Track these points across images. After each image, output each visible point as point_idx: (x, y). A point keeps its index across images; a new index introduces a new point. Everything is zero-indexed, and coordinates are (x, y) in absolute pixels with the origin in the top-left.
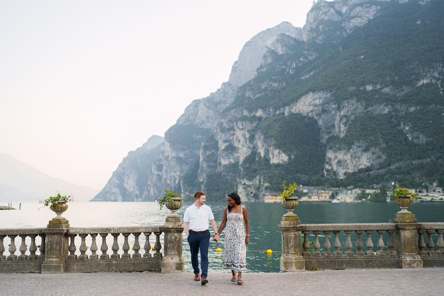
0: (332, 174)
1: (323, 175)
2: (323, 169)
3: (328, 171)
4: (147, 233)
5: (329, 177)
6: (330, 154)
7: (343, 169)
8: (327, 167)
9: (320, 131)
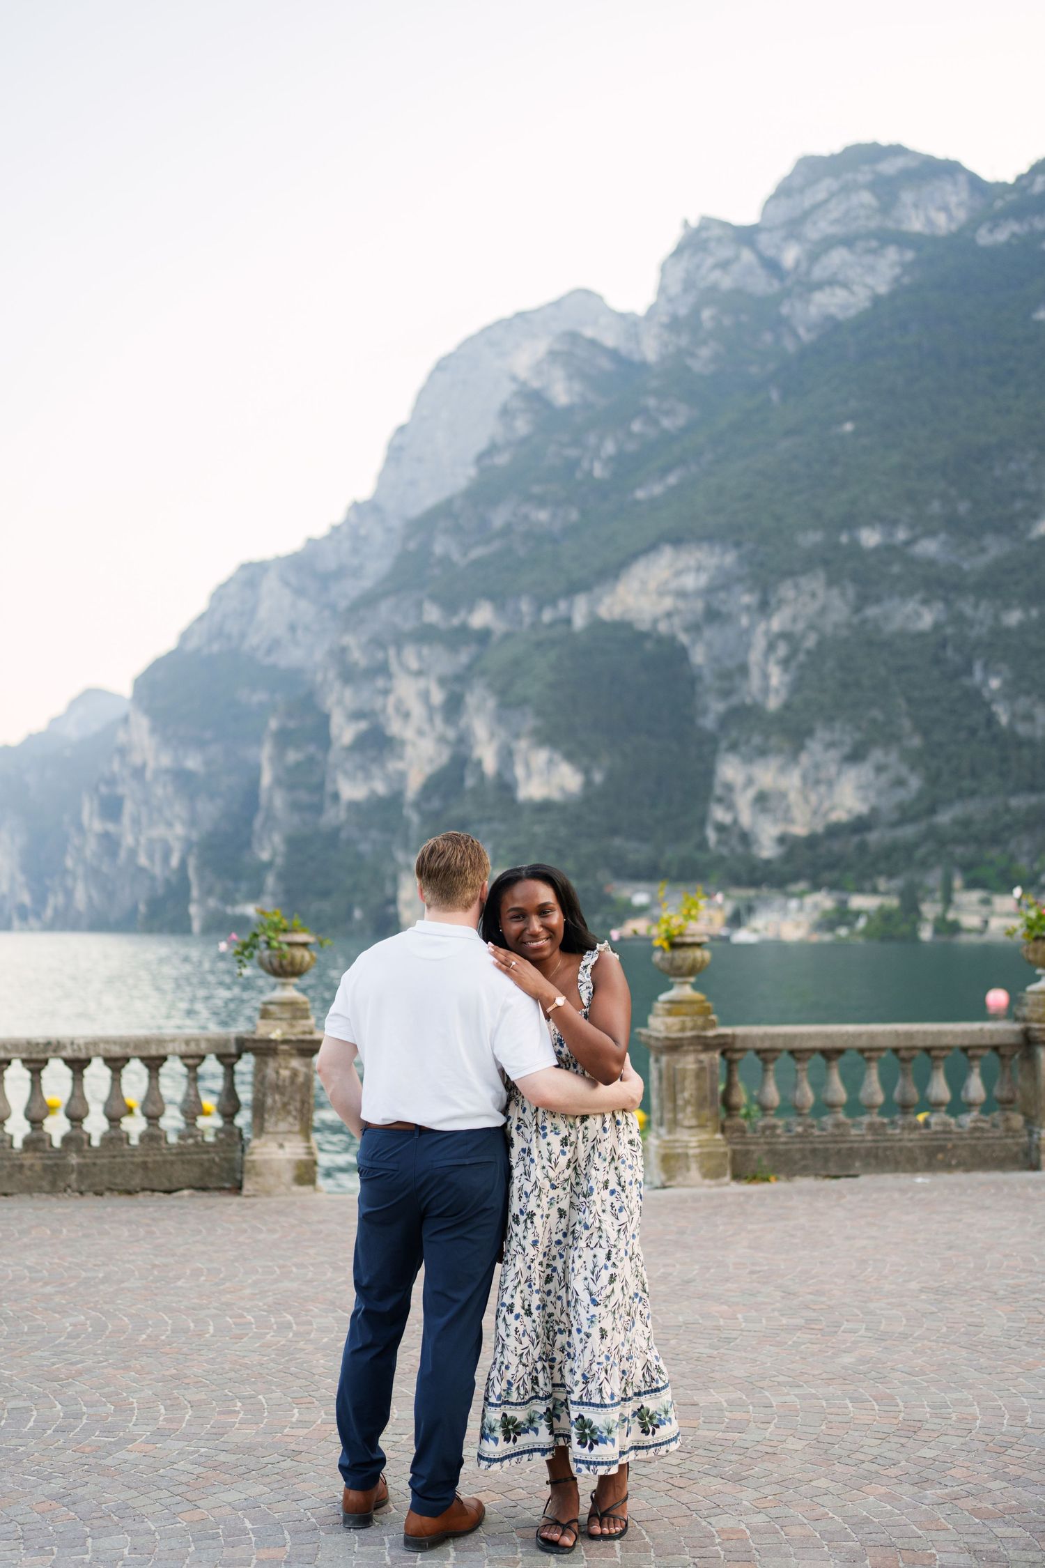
0: (734, 841)
1: (702, 845)
2: (702, 822)
3: (721, 828)
4: (192, 1057)
5: (724, 851)
6: (730, 770)
7: (776, 821)
8: (720, 814)
9: (699, 688)
